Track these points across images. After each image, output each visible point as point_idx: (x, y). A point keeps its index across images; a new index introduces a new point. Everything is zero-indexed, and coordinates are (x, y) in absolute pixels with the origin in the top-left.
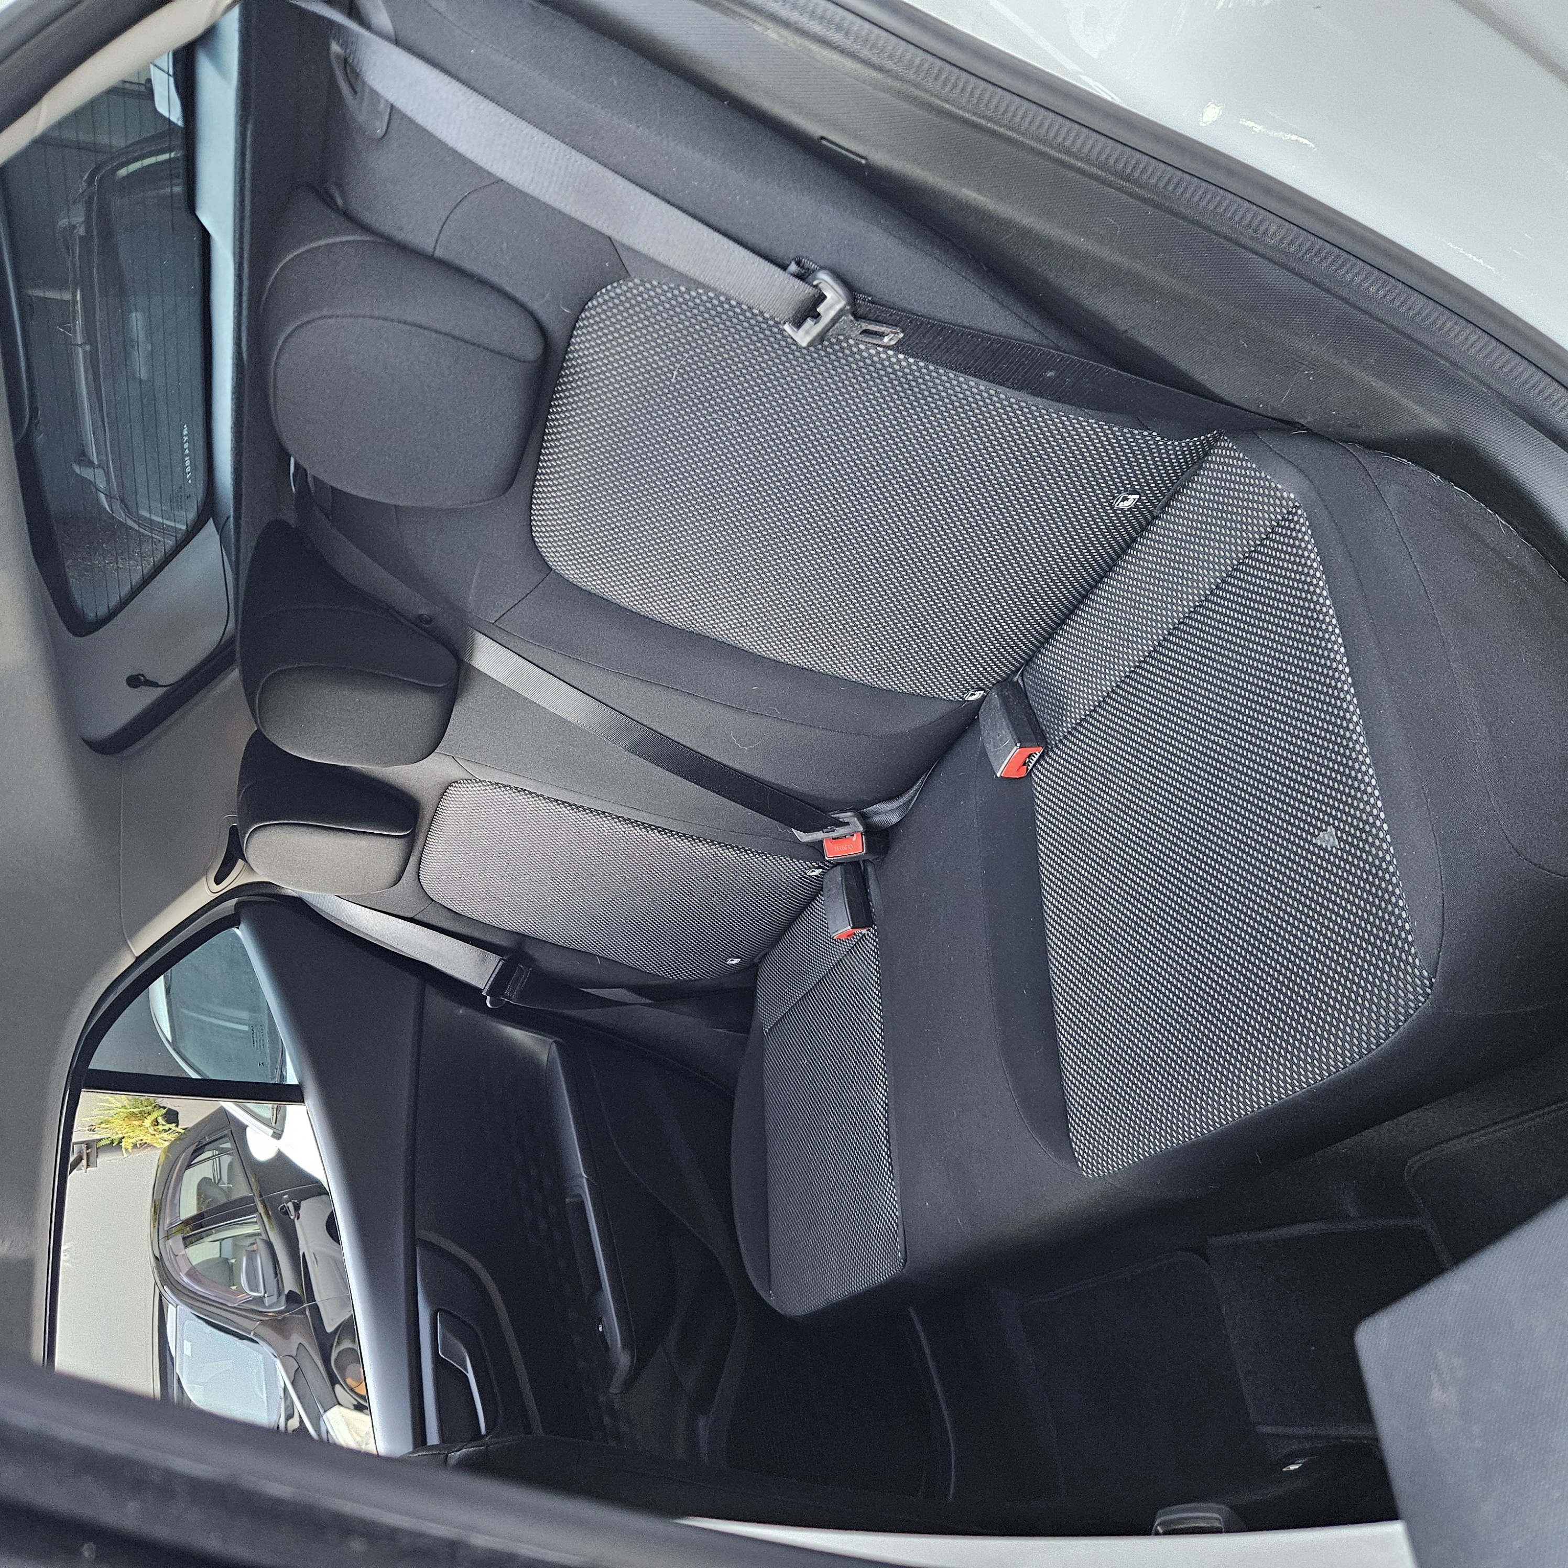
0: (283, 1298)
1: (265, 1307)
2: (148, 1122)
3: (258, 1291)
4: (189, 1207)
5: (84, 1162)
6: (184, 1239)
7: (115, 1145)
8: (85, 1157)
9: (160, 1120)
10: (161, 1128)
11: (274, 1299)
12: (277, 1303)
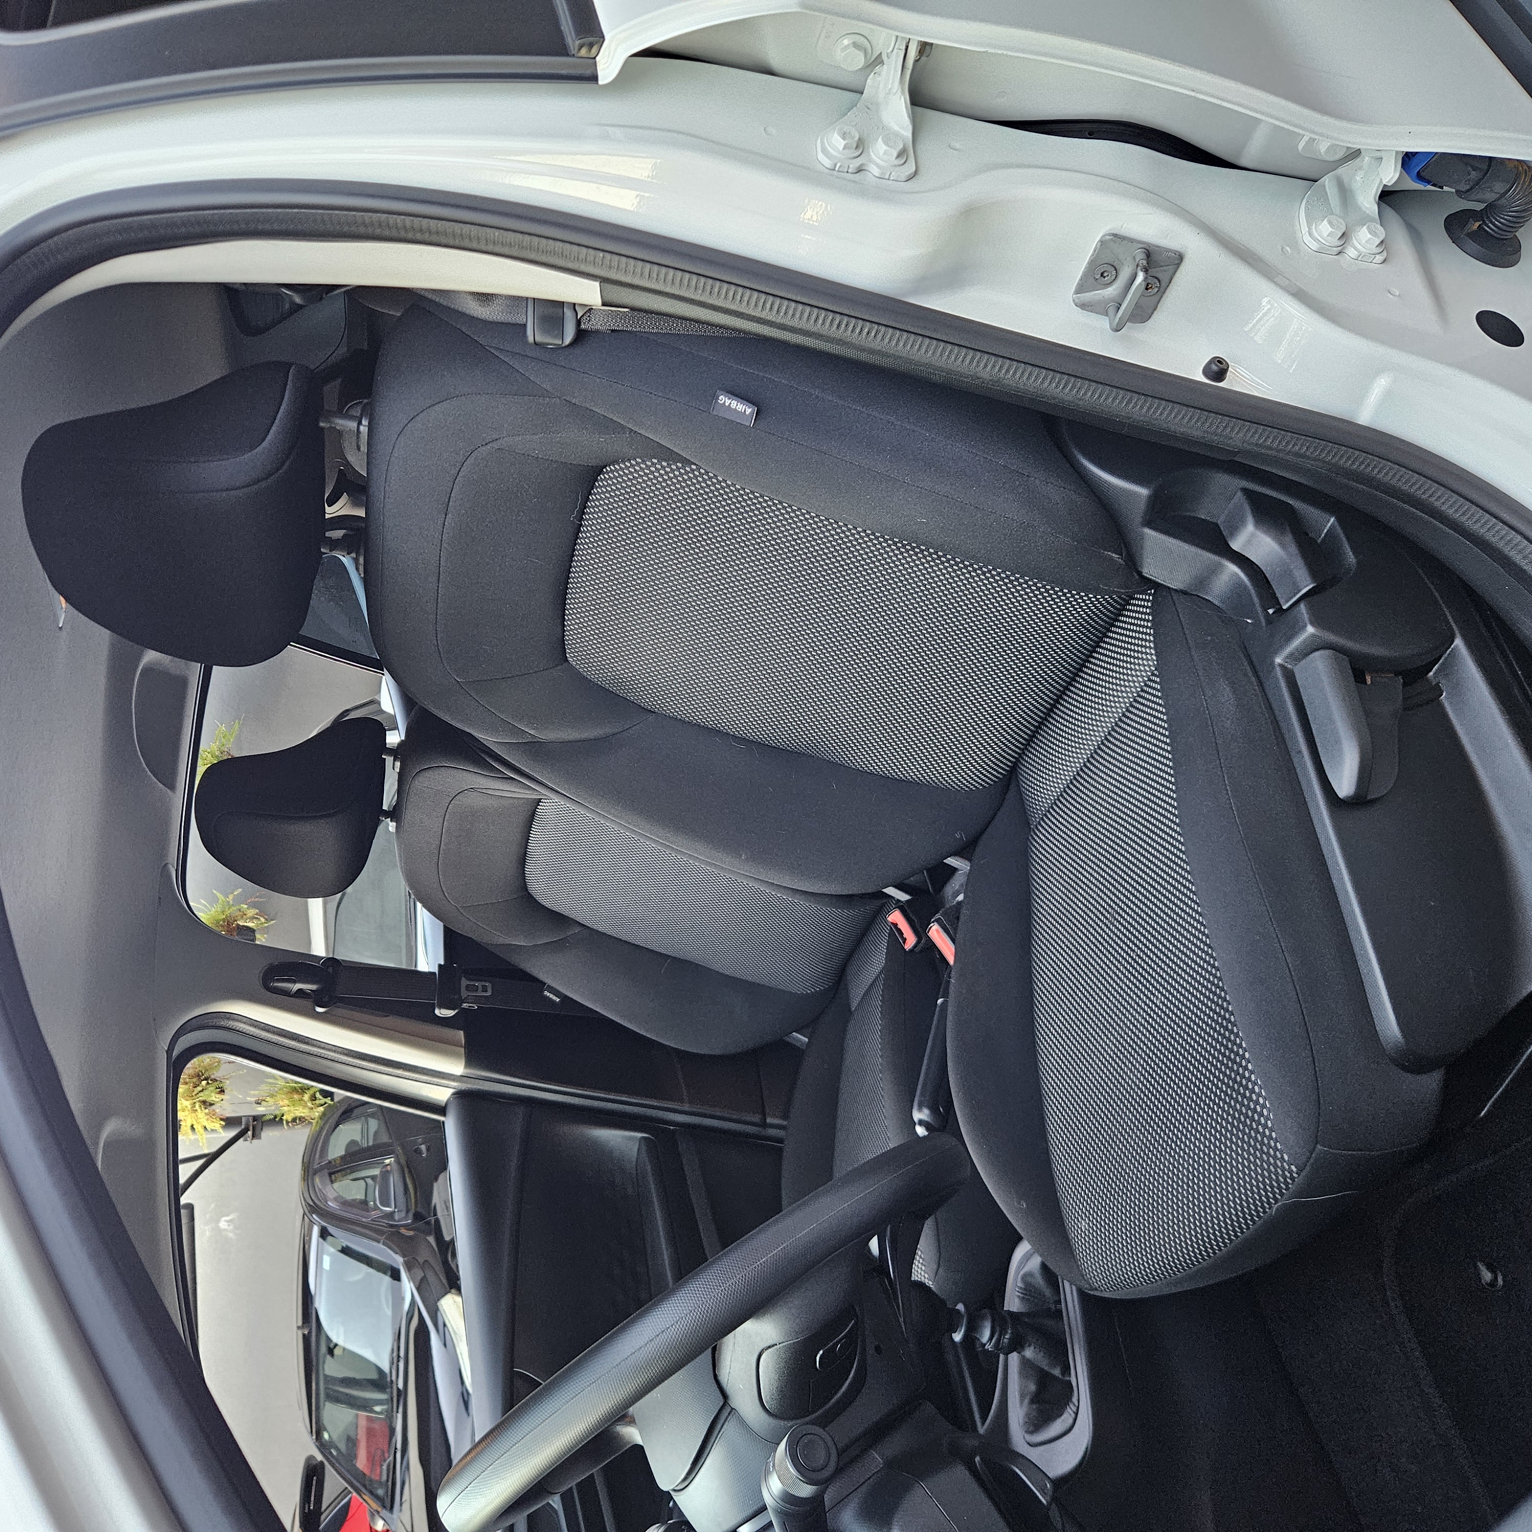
0: (411, 1215)
1: (395, 1221)
2: (306, 1097)
3: (388, 1206)
4: (337, 1149)
5: (250, 1133)
6: (330, 1174)
7: (276, 1121)
8: (251, 1128)
9: (318, 1095)
10: (317, 1102)
11: (403, 1214)
12: (406, 1218)
